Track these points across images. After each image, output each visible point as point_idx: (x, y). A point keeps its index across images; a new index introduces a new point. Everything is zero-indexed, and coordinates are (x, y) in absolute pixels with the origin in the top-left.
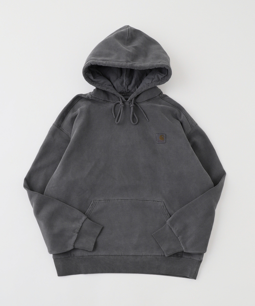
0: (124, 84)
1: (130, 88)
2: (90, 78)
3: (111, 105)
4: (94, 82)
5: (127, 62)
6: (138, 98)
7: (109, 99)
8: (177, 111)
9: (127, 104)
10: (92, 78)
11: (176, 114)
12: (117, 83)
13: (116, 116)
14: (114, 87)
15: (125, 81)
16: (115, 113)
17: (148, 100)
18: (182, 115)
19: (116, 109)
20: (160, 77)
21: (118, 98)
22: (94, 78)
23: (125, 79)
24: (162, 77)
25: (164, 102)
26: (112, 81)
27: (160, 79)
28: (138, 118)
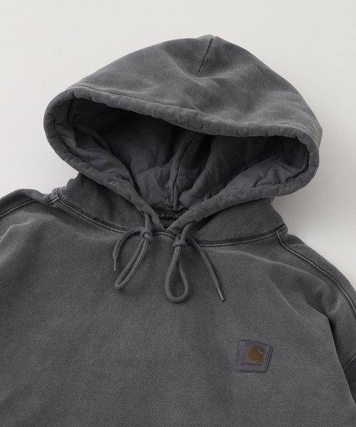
0: (170, 183)
1: (185, 197)
2: (64, 143)
3: (114, 237)
4: (77, 155)
5: (184, 105)
6: (204, 230)
7: (112, 216)
8: (323, 285)
9: (165, 237)
10: (72, 143)
11: (320, 296)
12: (147, 177)
13: (120, 268)
14: (137, 187)
15: (172, 176)
16: (119, 259)
17: (236, 241)
18: (340, 300)
19: (127, 249)
20: (284, 173)
21: (141, 214)
22: (79, 146)
23: (174, 170)
24: (289, 174)
25: (288, 256)
26: (135, 171)
27: (283, 178)
28: (190, 285)
